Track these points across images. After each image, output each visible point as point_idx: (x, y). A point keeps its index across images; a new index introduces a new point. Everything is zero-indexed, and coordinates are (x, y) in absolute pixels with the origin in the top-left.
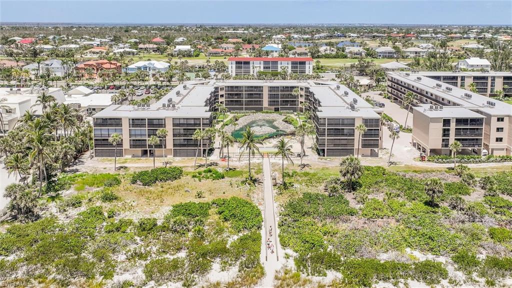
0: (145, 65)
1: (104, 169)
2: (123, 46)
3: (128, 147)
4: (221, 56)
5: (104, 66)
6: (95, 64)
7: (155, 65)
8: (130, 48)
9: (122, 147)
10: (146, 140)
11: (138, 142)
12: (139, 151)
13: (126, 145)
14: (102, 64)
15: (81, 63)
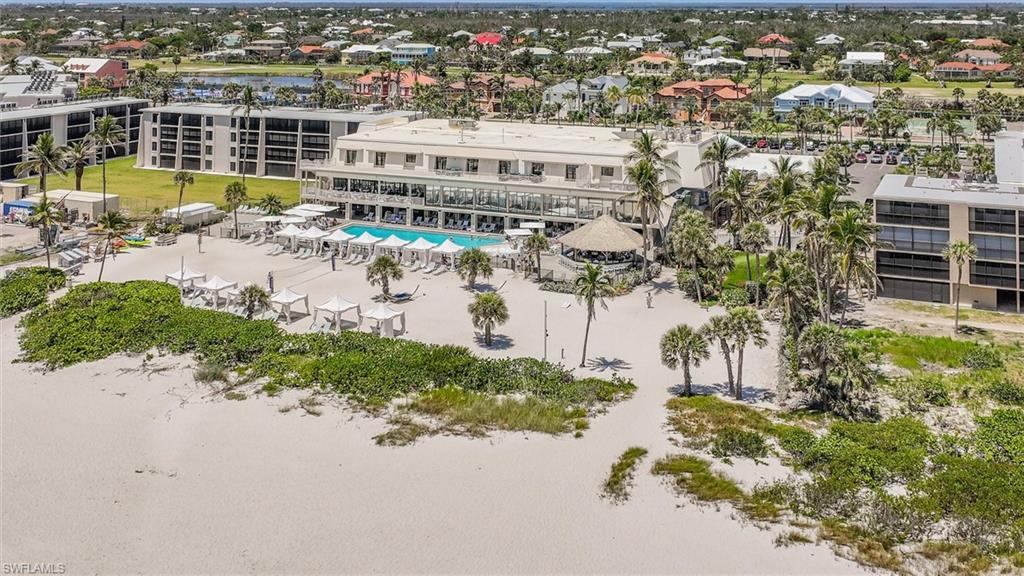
0: (819, 94)
1: (922, 326)
2: (709, 52)
3: (965, 280)
4: (971, 81)
5: (720, 93)
6: (698, 88)
7: (842, 95)
8: (726, 56)
9: (949, 279)
10: (1014, 266)
11: (990, 268)
12: (990, 291)
13: (959, 273)
14: (714, 88)
15: (668, 85)
